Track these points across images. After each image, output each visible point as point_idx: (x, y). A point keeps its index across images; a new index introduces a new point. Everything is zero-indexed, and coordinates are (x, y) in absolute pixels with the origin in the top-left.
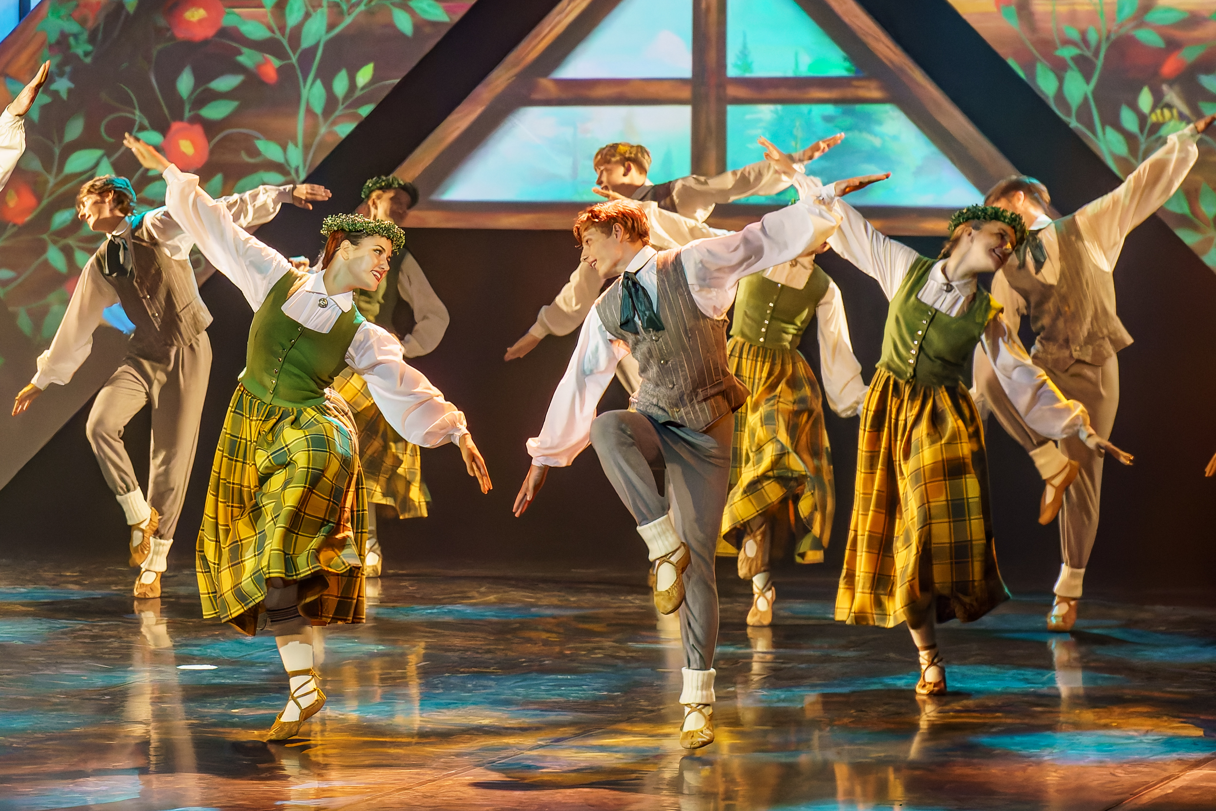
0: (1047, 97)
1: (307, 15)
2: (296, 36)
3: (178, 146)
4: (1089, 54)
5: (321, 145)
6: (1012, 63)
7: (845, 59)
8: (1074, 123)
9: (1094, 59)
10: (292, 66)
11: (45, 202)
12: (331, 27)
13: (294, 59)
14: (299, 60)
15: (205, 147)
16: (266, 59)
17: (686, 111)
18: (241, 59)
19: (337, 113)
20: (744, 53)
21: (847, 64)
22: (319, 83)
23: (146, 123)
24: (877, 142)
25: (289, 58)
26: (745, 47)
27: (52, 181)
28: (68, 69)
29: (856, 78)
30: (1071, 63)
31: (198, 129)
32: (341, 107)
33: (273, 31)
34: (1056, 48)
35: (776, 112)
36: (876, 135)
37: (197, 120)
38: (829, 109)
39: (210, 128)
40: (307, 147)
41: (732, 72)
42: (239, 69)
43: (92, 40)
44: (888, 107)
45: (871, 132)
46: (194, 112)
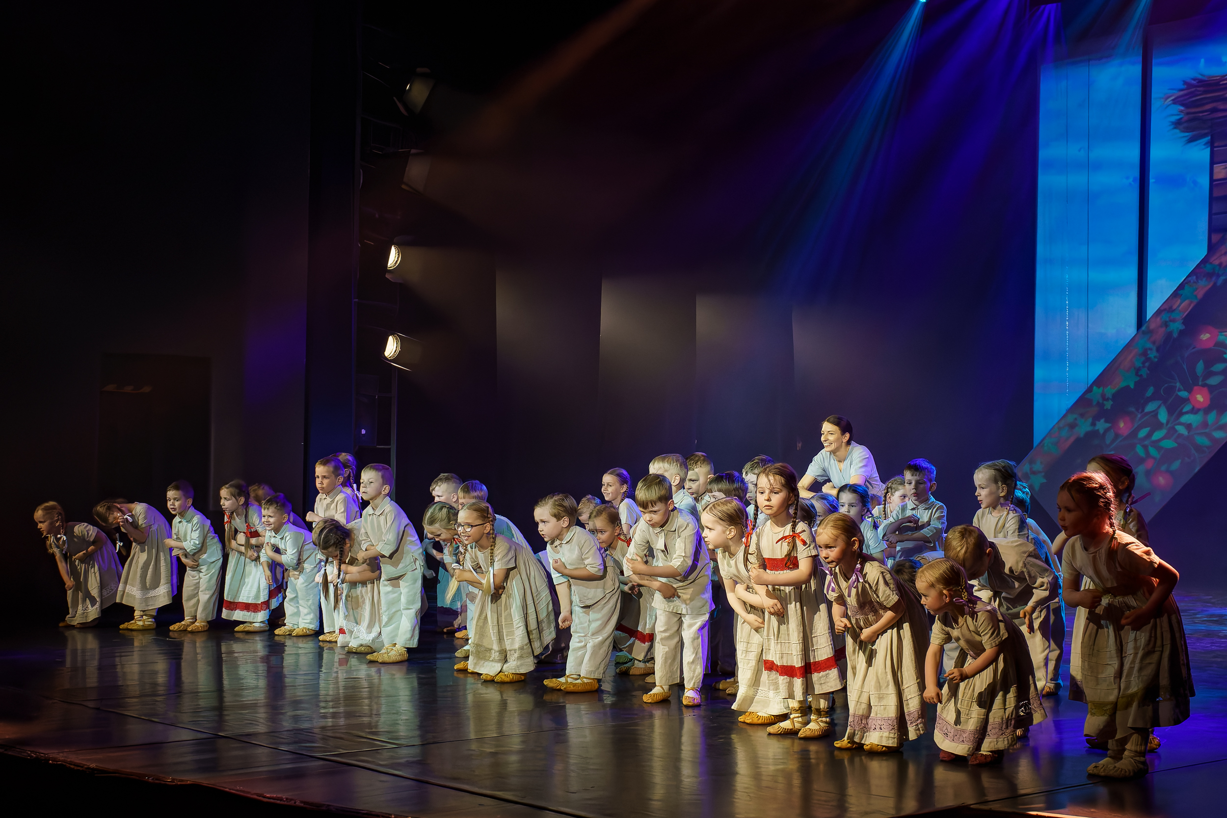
3: (1196, 398)
11: (1136, 426)
15: (1209, 397)
18: (1225, 356)
23: (1182, 388)
27: (1139, 416)
28: (1147, 364)
31: (1205, 390)
37: (1205, 385)
39: (1211, 388)
42: (1225, 360)
43: (1158, 350)
46: (1204, 382)
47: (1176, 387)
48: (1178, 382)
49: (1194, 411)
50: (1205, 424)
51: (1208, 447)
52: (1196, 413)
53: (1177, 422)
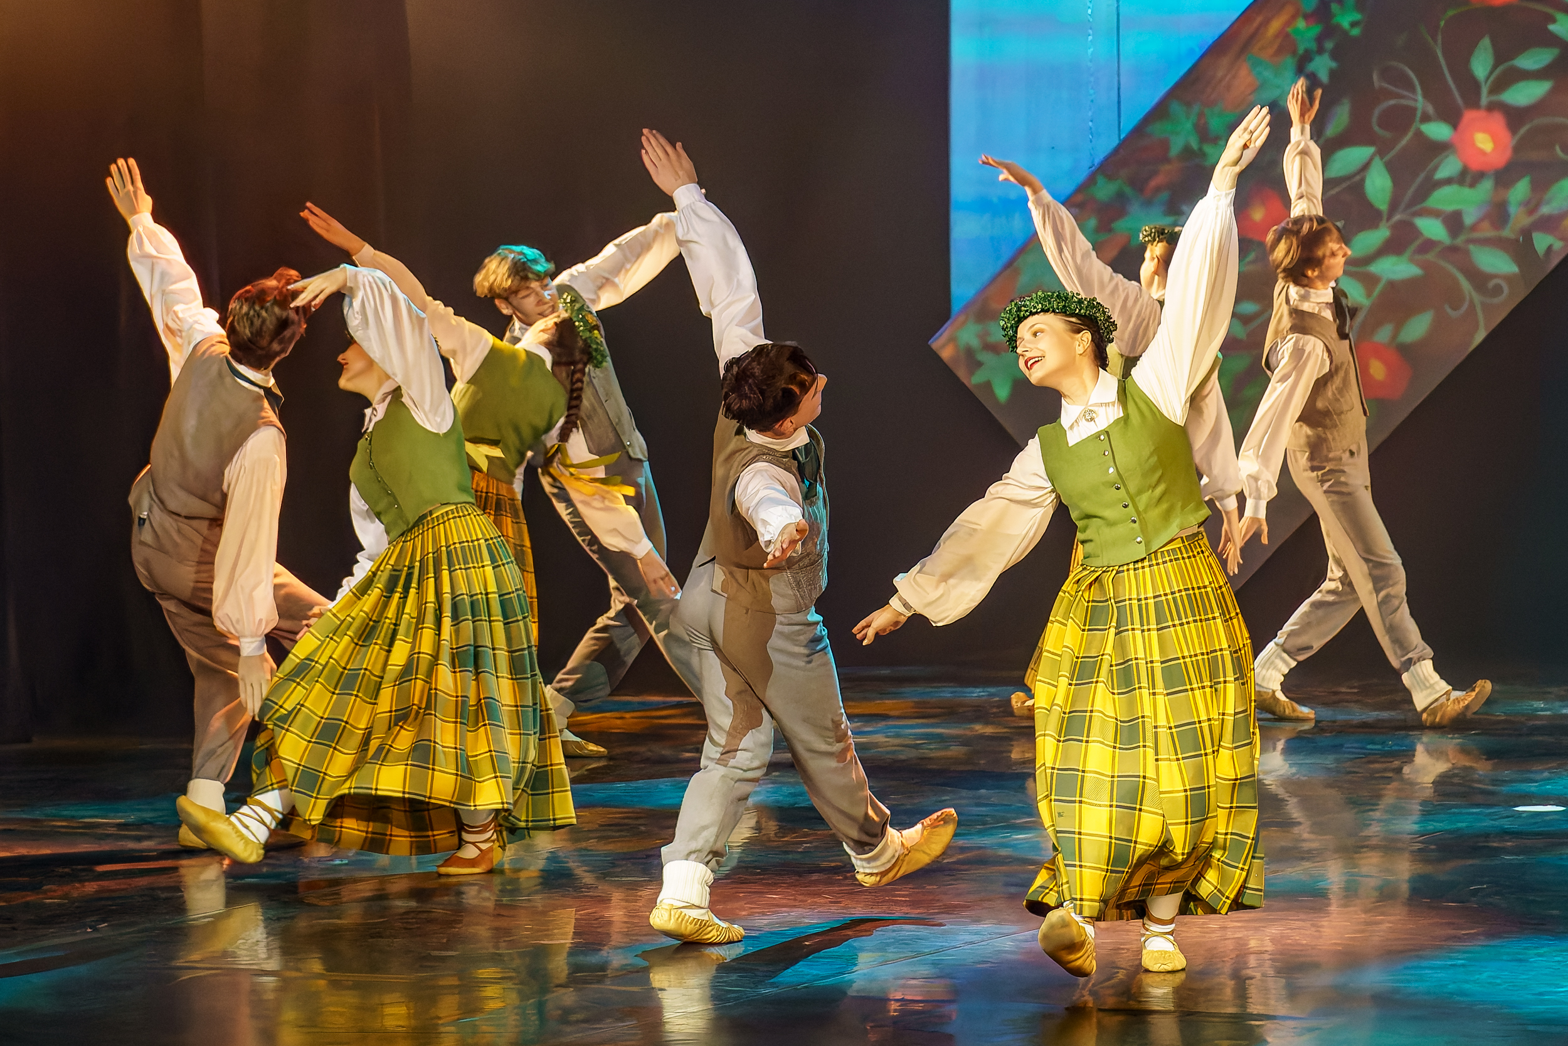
3: (1473, 144)
15: (1509, 141)
18: (1552, 27)
23: (1430, 109)
28: (1329, 45)
31: (1498, 121)
37: (1498, 107)
39: (1515, 117)
42: (1551, 41)
46: (1494, 98)
47: (1415, 109)
48: (1420, 98)
49: (1468, 177)
50: (1498, 213)
51: (1508, 278)
52: (1472, 185)
53: (1418, 207)
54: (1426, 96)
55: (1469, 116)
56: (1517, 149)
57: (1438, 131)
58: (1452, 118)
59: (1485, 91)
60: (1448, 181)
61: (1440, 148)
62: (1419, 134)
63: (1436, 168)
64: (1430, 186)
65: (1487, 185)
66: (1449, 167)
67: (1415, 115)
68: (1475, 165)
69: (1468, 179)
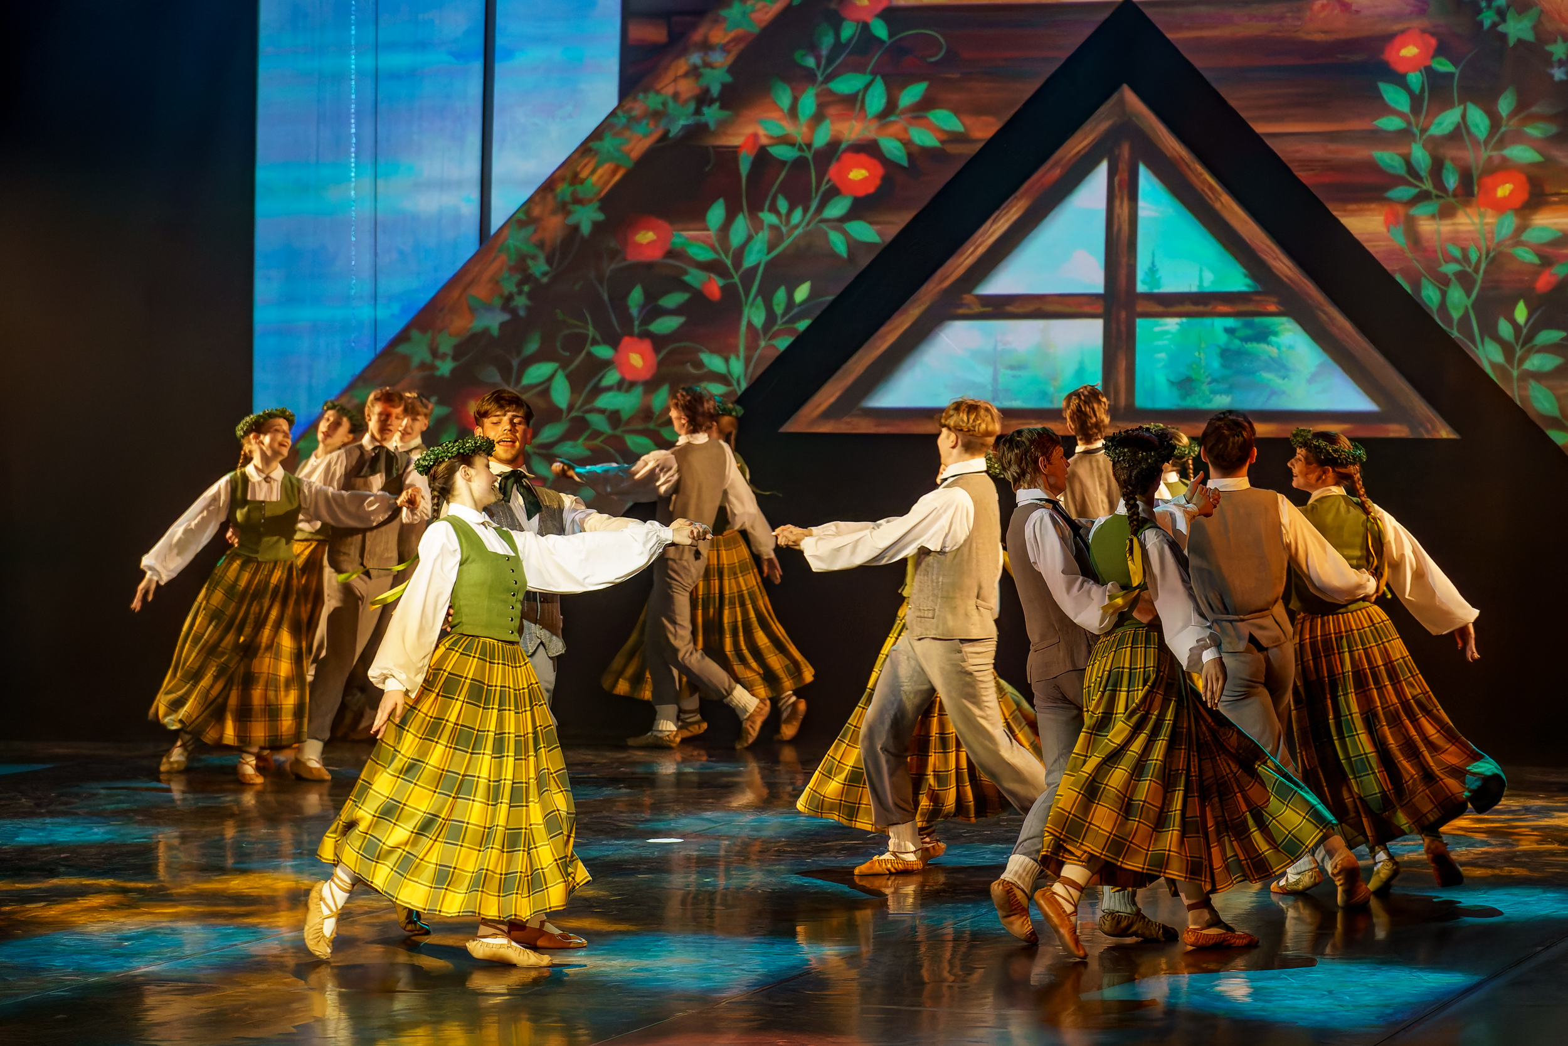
0: (1432, 311)
1: (750, 238)
2: (739, 256)
3: (627, 360)
4: (1470, 270)
5: (760, 358)
6: (1399, 278)
7: (1246, 276)
8: (1455, 334)
9: (1475, 275)
10: (734, 285)
12: (771, 248)
13: (736, 279)
14: (742, 279)
15: (653, 359)
16: (710, 277)
17: (1097, 325)
18: (687, 278)
19: (776, 328)
20: (1153, 270)
21: (1248, 281)
22: (759, 300)
23: (598, 337)
24: (1273, 351)
25: (733, 277)
26: (1153, 264)
28: (526, 288)
29: (1256, 293)
30: (1453, 278)
31: (647, 345)
32: (779, 321)
33: (716, 252)
34: (1440, 266)
35: (1181, 325)
36: (1272, 346)
37: (645, 335)
38: (1230, 322)
40: (748, 360)
41: (1141, 288)
42: (685, 287)
43: (549, 261)
44: (1284, 319)
45: (1268, 343)
46: (643, 328)
47: (587, 336)
48: (591, 328)
50: (646, 411)
52: (628, 391)
53: (588, 407)
54: (595, 327)
55: (626, 340)
56: (660, 364)
57: (603, 352)
58: (614, 343)
59: (637, 323)
60: (609, 389)
61: (606, 364)
62: (589, 354)
63: (600, 380)
64: (598, 391)
65: (638, 391)
66: (612, 377)
67: (586, 341)
68: (629, 377)
69: (625, 386)
